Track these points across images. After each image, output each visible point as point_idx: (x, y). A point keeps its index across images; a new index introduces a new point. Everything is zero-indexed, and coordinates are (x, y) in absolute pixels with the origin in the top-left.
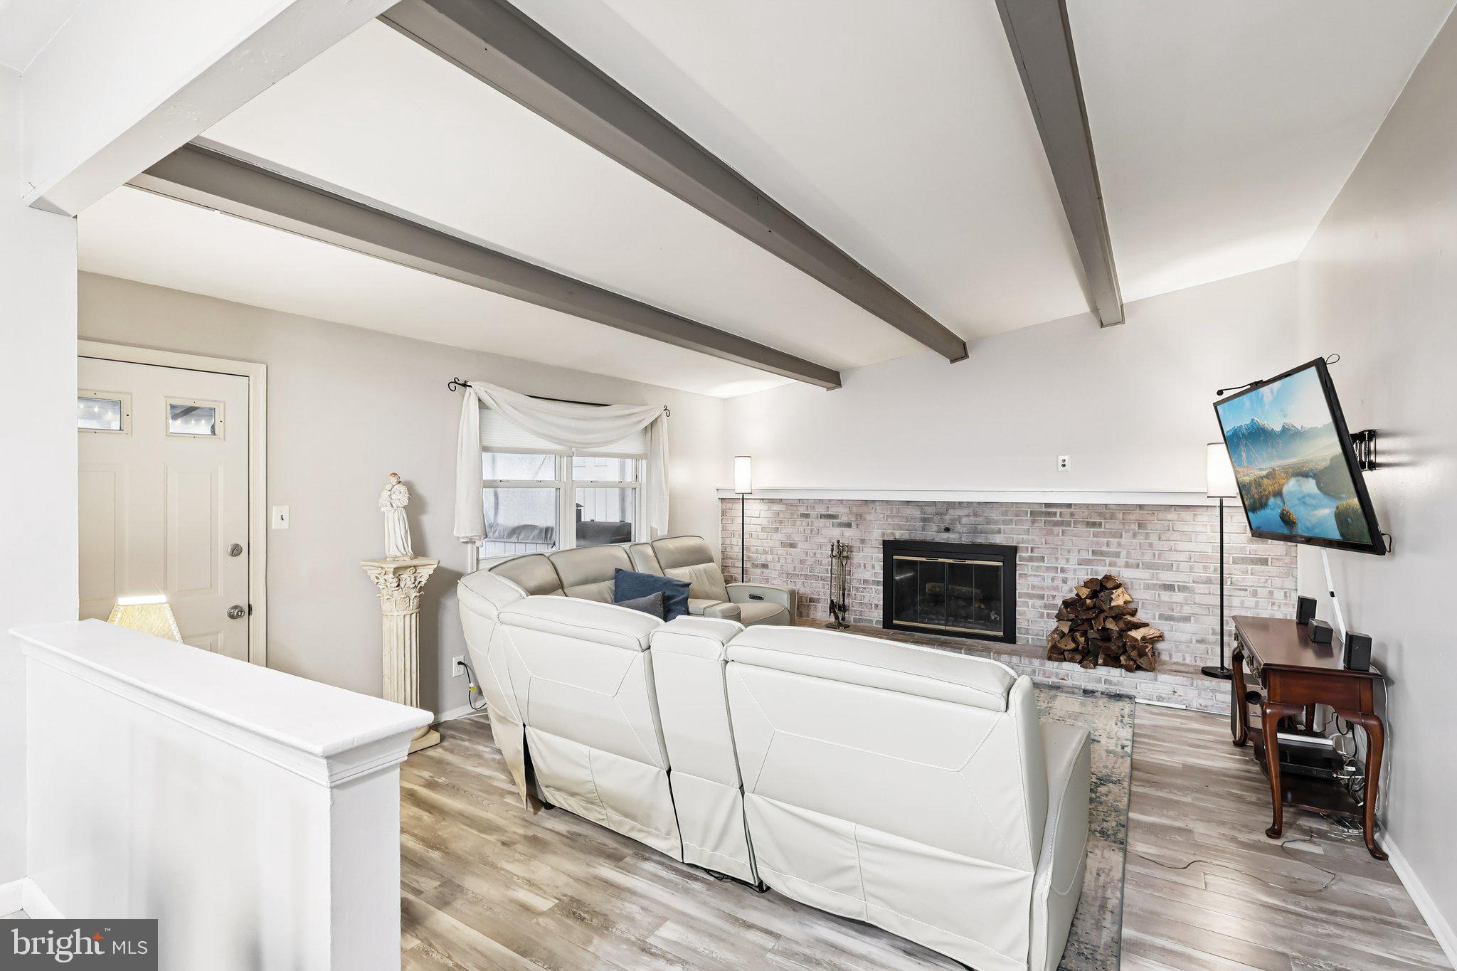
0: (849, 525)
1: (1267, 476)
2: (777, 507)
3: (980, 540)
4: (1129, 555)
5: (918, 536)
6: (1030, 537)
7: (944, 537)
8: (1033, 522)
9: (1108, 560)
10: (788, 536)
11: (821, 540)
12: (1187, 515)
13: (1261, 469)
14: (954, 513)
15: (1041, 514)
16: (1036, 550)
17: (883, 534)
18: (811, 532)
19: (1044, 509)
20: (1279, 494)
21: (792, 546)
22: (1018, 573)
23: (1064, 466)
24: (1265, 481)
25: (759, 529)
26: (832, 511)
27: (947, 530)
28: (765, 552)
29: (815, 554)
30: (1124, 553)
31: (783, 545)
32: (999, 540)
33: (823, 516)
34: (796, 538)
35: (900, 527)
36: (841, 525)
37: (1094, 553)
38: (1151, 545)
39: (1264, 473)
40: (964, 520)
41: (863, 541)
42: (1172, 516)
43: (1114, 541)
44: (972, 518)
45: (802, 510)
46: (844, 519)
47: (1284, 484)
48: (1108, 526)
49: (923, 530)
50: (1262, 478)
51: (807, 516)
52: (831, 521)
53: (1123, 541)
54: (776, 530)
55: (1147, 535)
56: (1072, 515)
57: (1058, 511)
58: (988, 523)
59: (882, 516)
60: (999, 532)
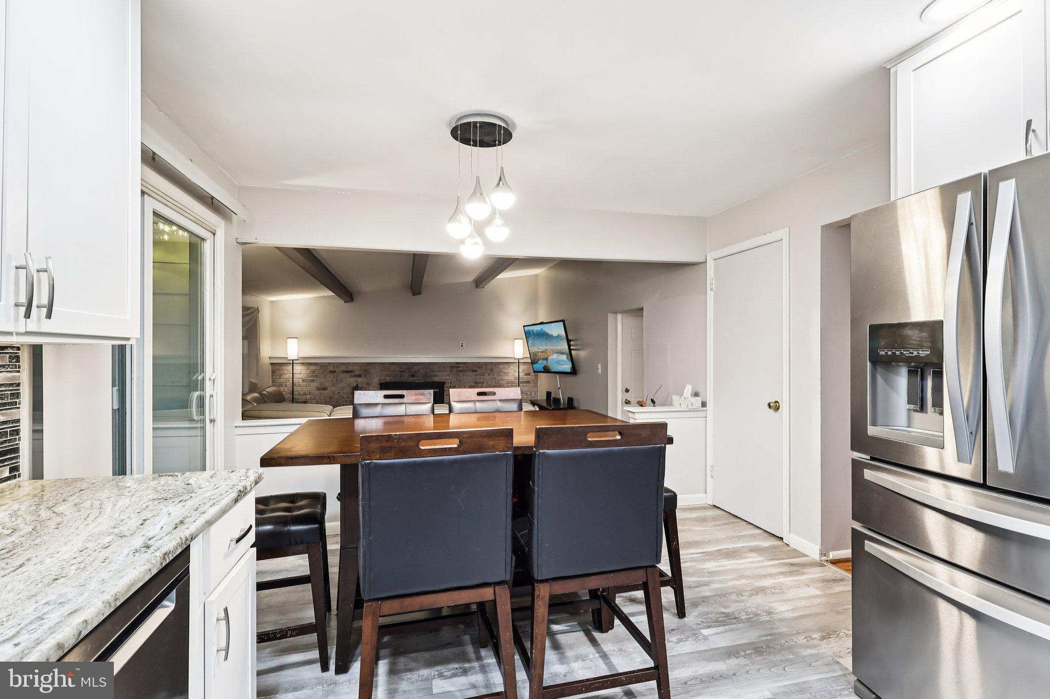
0: (360, 376)
1: (542, 352)
2: (313, 368)
3: (429, 380)
4: (487, 382)
5: (398, 379)
6: (450, 377)
7: (411, 379)
8: (451, 371)
9: (480, 385)
10: (322, 384)
11: (343, 385)
12: (506, 366)
13: (539, 349)
14: (416, 368)
15: (455, 367)
16: (452, 383)
17: (380, 380)
18: (337, 380)
19: (455, 365)
20: (546, 359)
21: (325, 389)
22: (445, 393)
23: (462, 346)
24: (540, 354)
25: (301, 381)
26: (350, 368)
27: (413, 376)
28: (305, 394)
29: (339, 393)
30: (485, 383)
31: (318, 389)
32: (437, 379)
33: (344, 372)
34: (327, 384)
35: (389, 376)
36: (355, 376)
37: (475, 383)
38: (495, 378)
39: (541, 350)
40: (421, 371)
41: (368, 384)
42: (502, 366)
43: (482, 377)
44: (425, 370)
45: (331, 368)
46: (357, 373)
47: (550, 356)
48: (480, 371)
49: (401, 376)
50: (538, 352)
51: (334, 372)
52: (349, 374)
53: (485, 377)
54: (313, 381)
55: (493, 374)
56: (467, 367)
57: (461, 365)
58: (432, 372)
59: (379, 370)
60: (437, 376)
